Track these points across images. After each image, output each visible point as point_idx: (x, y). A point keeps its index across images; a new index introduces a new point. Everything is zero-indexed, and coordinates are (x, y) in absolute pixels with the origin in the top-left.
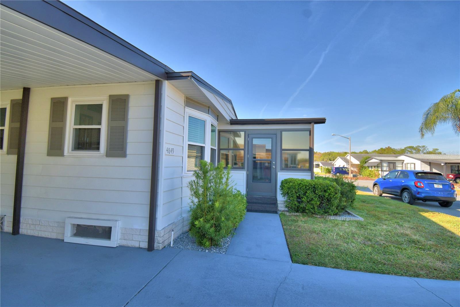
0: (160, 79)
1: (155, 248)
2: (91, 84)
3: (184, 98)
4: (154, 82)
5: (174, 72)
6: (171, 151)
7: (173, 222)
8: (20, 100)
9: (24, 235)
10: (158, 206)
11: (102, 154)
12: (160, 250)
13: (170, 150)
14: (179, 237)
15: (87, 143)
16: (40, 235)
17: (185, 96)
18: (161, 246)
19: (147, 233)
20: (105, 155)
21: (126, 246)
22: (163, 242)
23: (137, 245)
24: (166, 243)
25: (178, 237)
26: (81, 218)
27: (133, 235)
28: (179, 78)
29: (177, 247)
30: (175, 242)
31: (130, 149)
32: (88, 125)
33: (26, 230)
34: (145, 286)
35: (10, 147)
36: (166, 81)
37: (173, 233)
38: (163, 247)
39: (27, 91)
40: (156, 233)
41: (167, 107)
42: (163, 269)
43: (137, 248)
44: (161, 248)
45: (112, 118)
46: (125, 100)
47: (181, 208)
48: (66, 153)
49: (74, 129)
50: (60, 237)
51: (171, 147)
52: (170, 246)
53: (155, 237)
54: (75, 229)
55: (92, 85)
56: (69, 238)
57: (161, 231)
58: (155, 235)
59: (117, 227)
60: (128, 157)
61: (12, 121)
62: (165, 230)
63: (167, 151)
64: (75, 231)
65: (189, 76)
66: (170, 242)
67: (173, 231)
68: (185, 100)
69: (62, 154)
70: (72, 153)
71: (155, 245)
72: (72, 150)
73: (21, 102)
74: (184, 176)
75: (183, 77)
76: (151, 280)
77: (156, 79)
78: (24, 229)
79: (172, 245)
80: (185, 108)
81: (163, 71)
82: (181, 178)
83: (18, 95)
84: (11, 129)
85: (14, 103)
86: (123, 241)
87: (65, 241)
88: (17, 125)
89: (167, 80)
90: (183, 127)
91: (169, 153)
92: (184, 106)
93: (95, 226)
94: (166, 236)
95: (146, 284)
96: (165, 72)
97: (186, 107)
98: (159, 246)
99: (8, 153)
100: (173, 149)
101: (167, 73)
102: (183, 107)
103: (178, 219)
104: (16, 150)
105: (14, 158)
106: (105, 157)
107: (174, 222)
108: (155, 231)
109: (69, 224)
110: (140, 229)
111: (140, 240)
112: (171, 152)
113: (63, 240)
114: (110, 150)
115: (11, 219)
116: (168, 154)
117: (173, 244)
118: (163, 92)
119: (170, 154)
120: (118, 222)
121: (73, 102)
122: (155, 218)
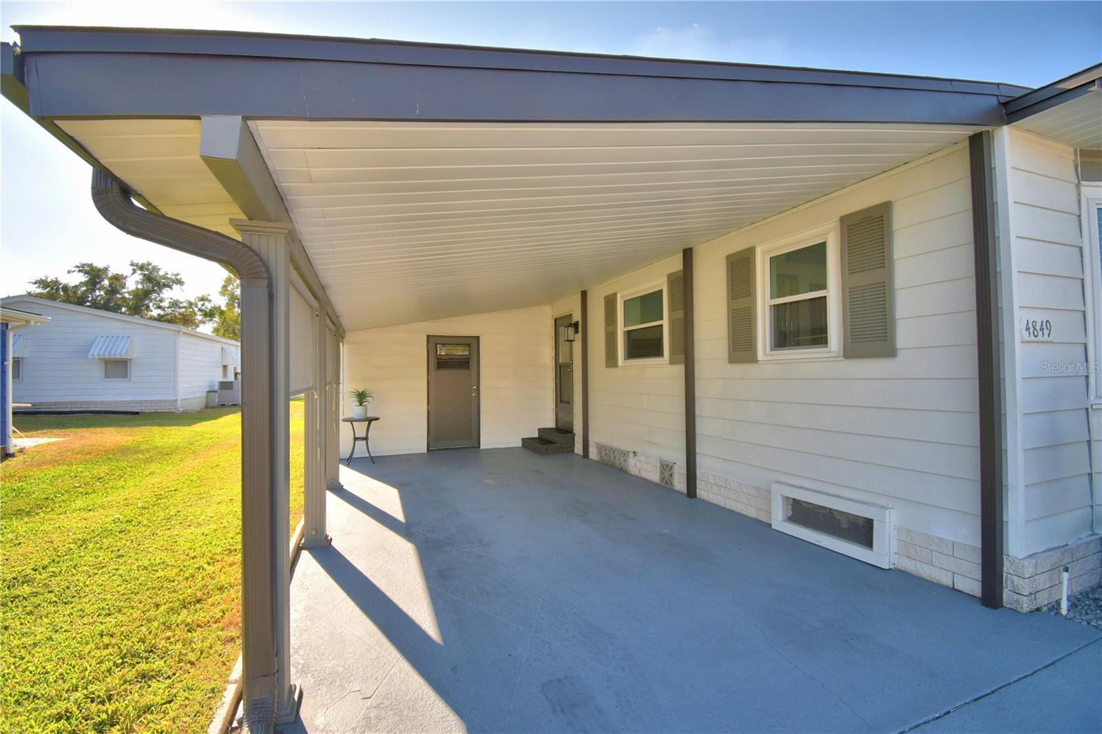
0: (983, 129)
1: (1004, 604)
2: (797, 207)
3: (1073, 157)
4: (967, 143)
5: (1028, 91)
6: (1042, 329)
7: (1064, 544)
8: (680, 271)
9: (703, 501)
10: (1009, 488)
11: (832, 352)
12: (1025, 614)
13: (1038, 328)
14: (1087, 593)
15: (791, 333)
16: (728, 507)
17: (1076, 150)
18: (1026, 605)
19: (977, 558)
20: (842, 355)
21: (914, 573)
22: (1031, 594)
23: (947, 581)
24: (1043, 600)
25: (1085, 594)
26: (801, 488)
27: (932, 551)
28: (1051, 102)
29: (1085, 623)
30: (1076, 606)
31: (905, 334)
32: (791, 295)
33: (706, 493)
34: (993, 692)
35: (672, 352)
36: (1005, 128)
37: (1066, 575)
38: (1034, 607)
39: (688, 254)
40: (1006, 563)
41: (1015, 202)
42: (1044, 668)
43: (947, 587)
44: (1025, 609)
45: (850, 267)
46: (882, 217)
47: (1092, 507)
48: (760, 355)
49: (770, 306)
50: (763, 518)
51: (1039, 317)
52: (1058, 613)
53: (1004, 574)
54: (791, 507)
55: (801, 208)
56: (779, 522)
57: (1022, 559)
58: (1005, 569)
59: (887, 524)
60: (901, 355)
61: (672, 309)
62: (1036, 563)
63: (1028, 329)
64: (790, 513)
65: (1094, 81)
66: (1058, 603)
67: (1067, 570)
68: (1075, 161)
69: (753, 359)
70: (772, 355)
71: (1004, 596)
72: (771, 350)
73: (682, 275)
74: (1094, 407)
75: (1068, 94)
76: (1010, 684)
77: (972, 133)
78: (702, 492)
79: (1064, 611)
80: (1083, 189)
81: (993, 102)
82: (1085, 411)
83: (676, 264)
84: (672, 323)
85: (672, 279)
86: (906, 560)
87: (773, 527)
88: (680, 314)
89: (1008, 124)
90: (1078, 250)
91: (1036, 337)
92: (1076, 182)
93: (830, 509)
94: (1043, 581)
95: (993, 689)
96: (1000, 103)
97: (1083, 183)
98: (1017, 601)
99: (672, 362)
100: (1047, 321)
101: (1005, 104)
102: (1073, 187)
103: (1080, 539)
104: (682, 357)
105: (680, 369)
106: (843, 359)
107: (1067, 545)
108: (1004, 557)
109: (779, 496)
110: (953, 542)
111: (954, 570)
112: (1040, 333)
113: (770, 525)
114: (851, 342)
115: (684, 471)
116: (1032, 338)
117: (1069, 611)
118: (997, 162)
119: (1040, 338)
120: (887, 511)
121: (764, 253)
122: (1002, 521)
